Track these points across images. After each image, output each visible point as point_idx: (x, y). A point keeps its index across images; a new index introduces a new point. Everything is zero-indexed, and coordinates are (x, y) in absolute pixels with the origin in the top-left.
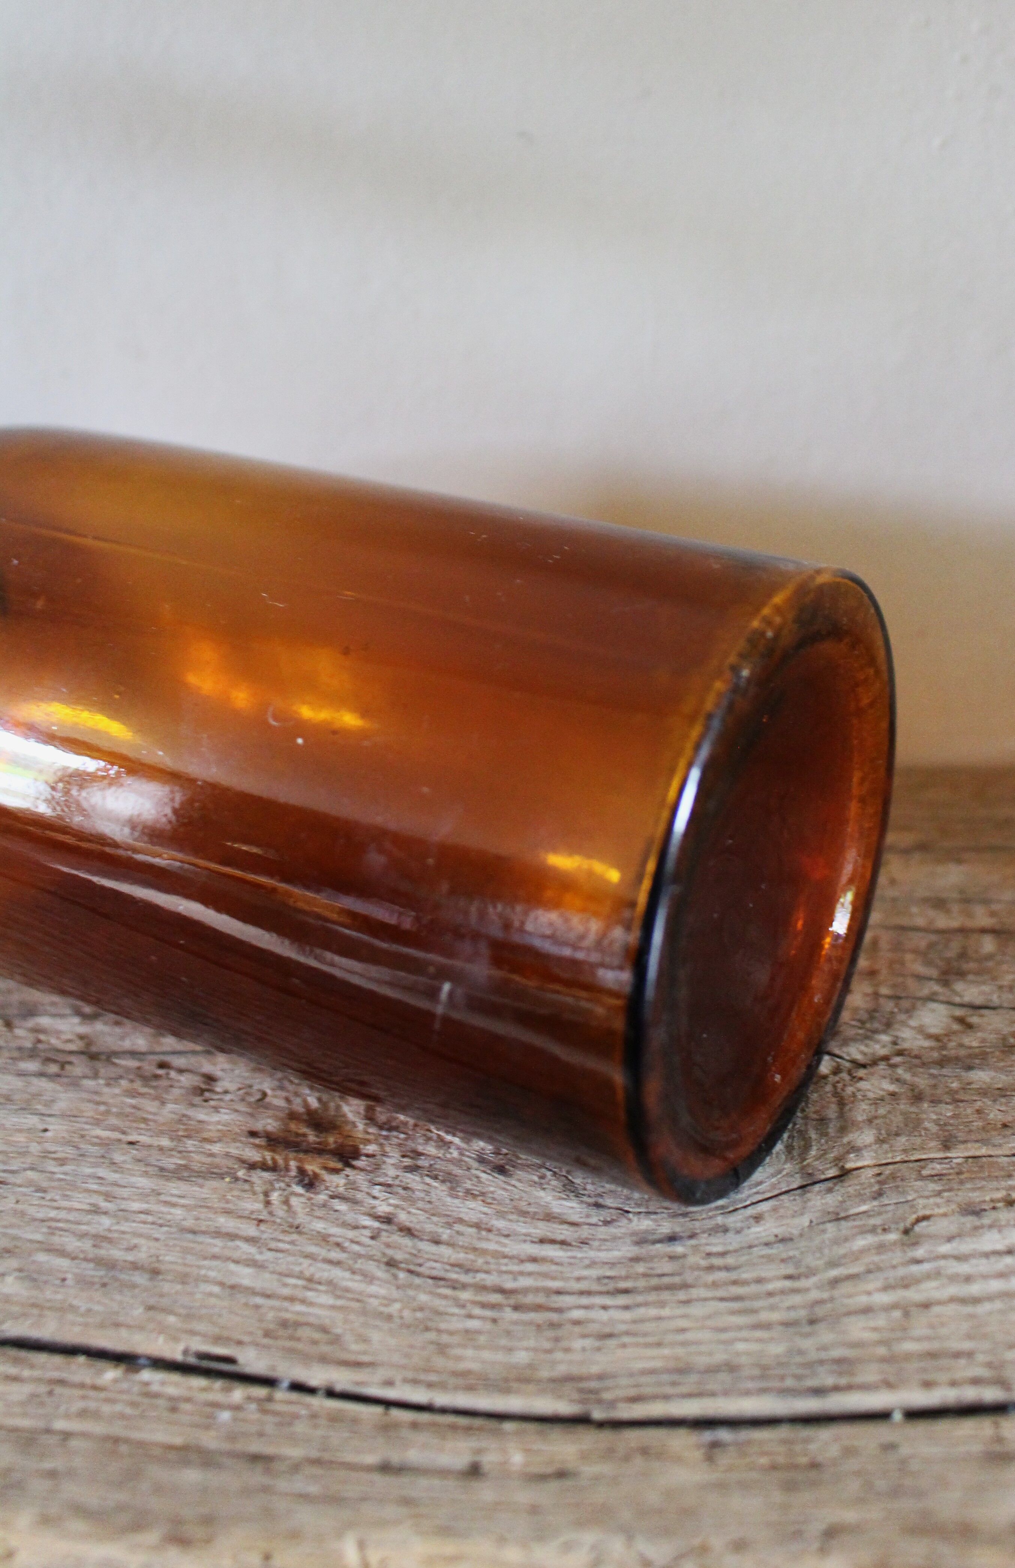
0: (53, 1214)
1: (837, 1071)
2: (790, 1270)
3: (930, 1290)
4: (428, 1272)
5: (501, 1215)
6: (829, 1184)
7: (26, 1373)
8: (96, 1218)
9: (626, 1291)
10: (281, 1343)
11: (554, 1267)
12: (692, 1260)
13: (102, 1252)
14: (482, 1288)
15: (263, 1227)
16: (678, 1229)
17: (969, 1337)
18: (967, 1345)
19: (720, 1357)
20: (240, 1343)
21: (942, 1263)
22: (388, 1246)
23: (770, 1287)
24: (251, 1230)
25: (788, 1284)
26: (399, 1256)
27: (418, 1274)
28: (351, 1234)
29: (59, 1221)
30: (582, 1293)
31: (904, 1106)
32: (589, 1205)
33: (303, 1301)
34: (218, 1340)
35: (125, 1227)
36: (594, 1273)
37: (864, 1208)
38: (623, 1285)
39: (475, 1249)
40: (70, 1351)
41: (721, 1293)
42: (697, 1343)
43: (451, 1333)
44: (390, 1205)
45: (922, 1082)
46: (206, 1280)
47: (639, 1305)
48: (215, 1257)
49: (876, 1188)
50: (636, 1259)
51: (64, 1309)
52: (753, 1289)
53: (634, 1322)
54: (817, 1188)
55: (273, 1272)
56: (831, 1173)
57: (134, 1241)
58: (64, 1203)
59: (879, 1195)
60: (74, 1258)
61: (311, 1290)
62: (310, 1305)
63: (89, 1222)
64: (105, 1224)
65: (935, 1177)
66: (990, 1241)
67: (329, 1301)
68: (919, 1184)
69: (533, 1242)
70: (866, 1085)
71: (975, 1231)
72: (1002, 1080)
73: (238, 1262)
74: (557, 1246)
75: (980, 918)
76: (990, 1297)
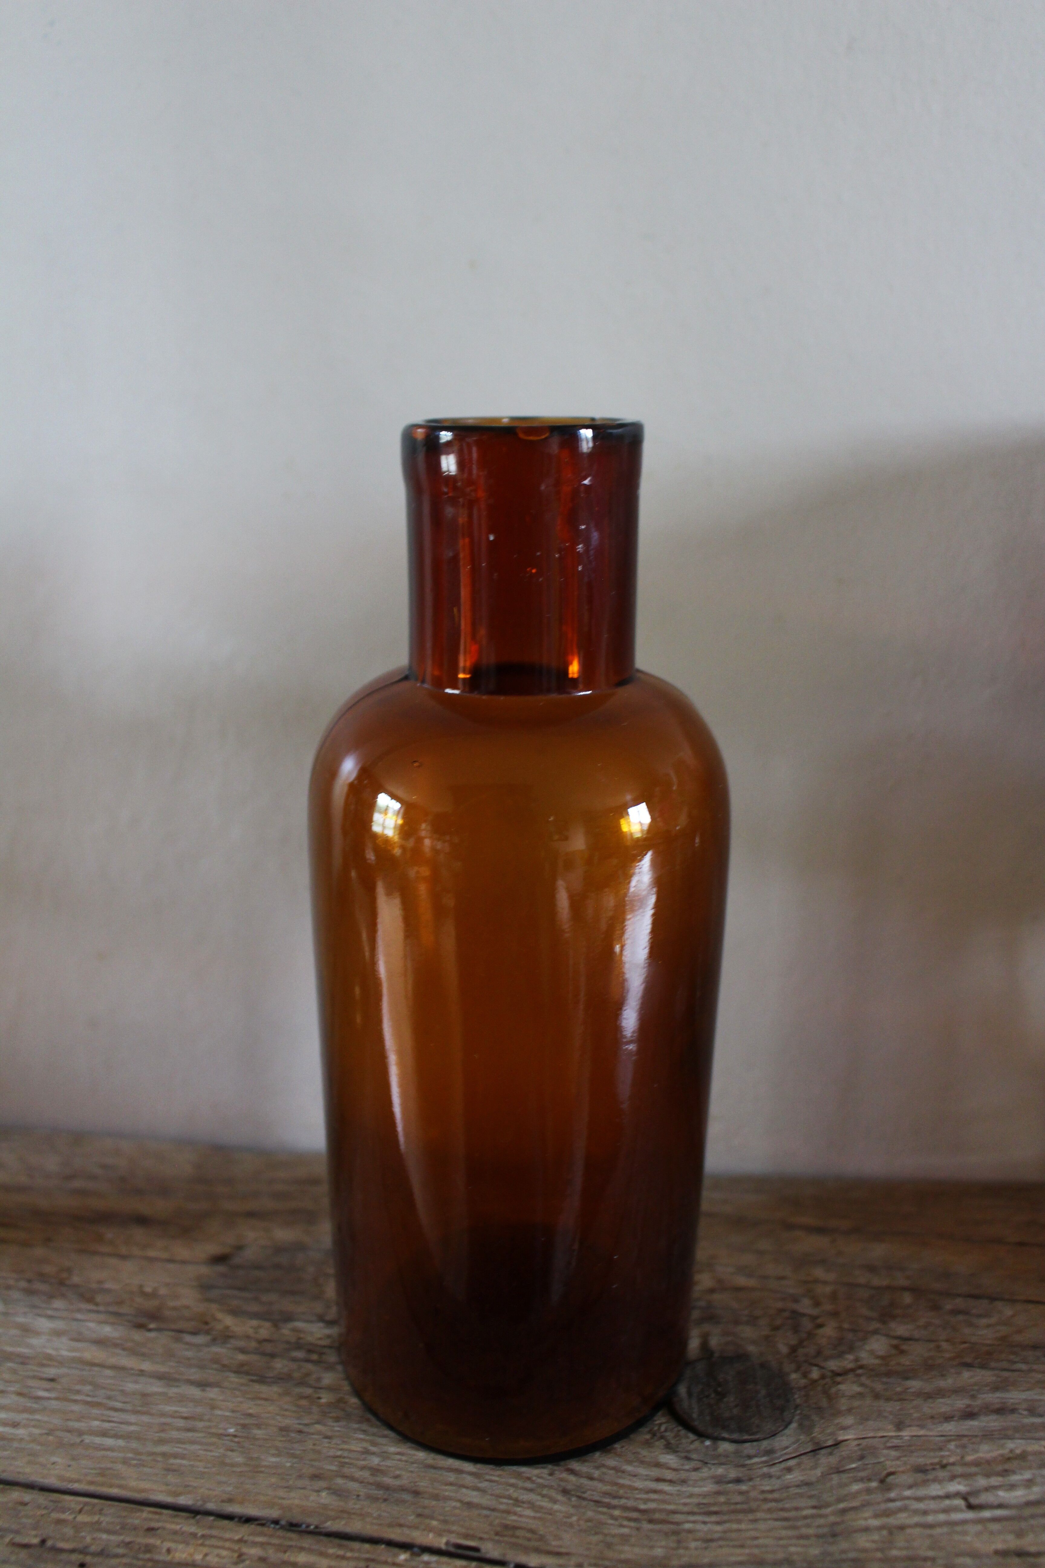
0: (339, 1453)
1: (823, 1377)
2: (815, 1503)
3: (903, 1518)
4: (589, 1497)
6: (829, 1450)
7: (349, 1554)
8: (369, 1457)
9: (716, 1513)
10: (506, 1539)
11: (667, 1497)
12: (753, 1494)
13: (378, 1479)
14: (625, 1508)
16: (741, 1475)
17: (931, 1548)
18: (930, 1554)
19: (781, 1556)
20: (481, 1539)
21: (907, 1502)
22: (561, 1480)
23: (804, 1513)
25: (814, 1511)
26: (569, 1487)
27: (584, 1499)
29: (344, 1457)
30: (689, 1513)
31: (868, 1401)
32: (682, 1458)
33: (515, 1514)
34: (467, 1536)
35: (389, 1463)
36: (694, 1500)
37: (854, 1466)
38: (713, 1509)
39: (616, 1484)
40: (374, 1541)
41: (774, 1516)
42: (766, 1546)
43: (614, 1536)
45: (879, 1387)
46: (449, 1498)
47: (725, 1522)
48: (451, 1484)
49: (859, 1453)
50: (718, 1493)
51: (362, 1515)
52: (793, 1514)
53: (725, 1532)
54: (823, 1452)
55: (492, 1495)
56: (830, 1443)
57: (398, 1472)
58: (346, 1447)
59: (862, 1458)
60: (361, 1482)
61: (519, 1506)
62: (520, 1516)
63: (364, 1460)
64: (375, 1461)
65: (895, 1447)
66: (935, 1490)
67: (532, 1514)
68: (885, 1452)
69: (652, 1480)
70: (842, 1387)
71: (925, 1483)
72: (928, 1388)
73: (467, 1488)
74: (668, 1483)
75: (902, 1281)
76: (941, 1525)
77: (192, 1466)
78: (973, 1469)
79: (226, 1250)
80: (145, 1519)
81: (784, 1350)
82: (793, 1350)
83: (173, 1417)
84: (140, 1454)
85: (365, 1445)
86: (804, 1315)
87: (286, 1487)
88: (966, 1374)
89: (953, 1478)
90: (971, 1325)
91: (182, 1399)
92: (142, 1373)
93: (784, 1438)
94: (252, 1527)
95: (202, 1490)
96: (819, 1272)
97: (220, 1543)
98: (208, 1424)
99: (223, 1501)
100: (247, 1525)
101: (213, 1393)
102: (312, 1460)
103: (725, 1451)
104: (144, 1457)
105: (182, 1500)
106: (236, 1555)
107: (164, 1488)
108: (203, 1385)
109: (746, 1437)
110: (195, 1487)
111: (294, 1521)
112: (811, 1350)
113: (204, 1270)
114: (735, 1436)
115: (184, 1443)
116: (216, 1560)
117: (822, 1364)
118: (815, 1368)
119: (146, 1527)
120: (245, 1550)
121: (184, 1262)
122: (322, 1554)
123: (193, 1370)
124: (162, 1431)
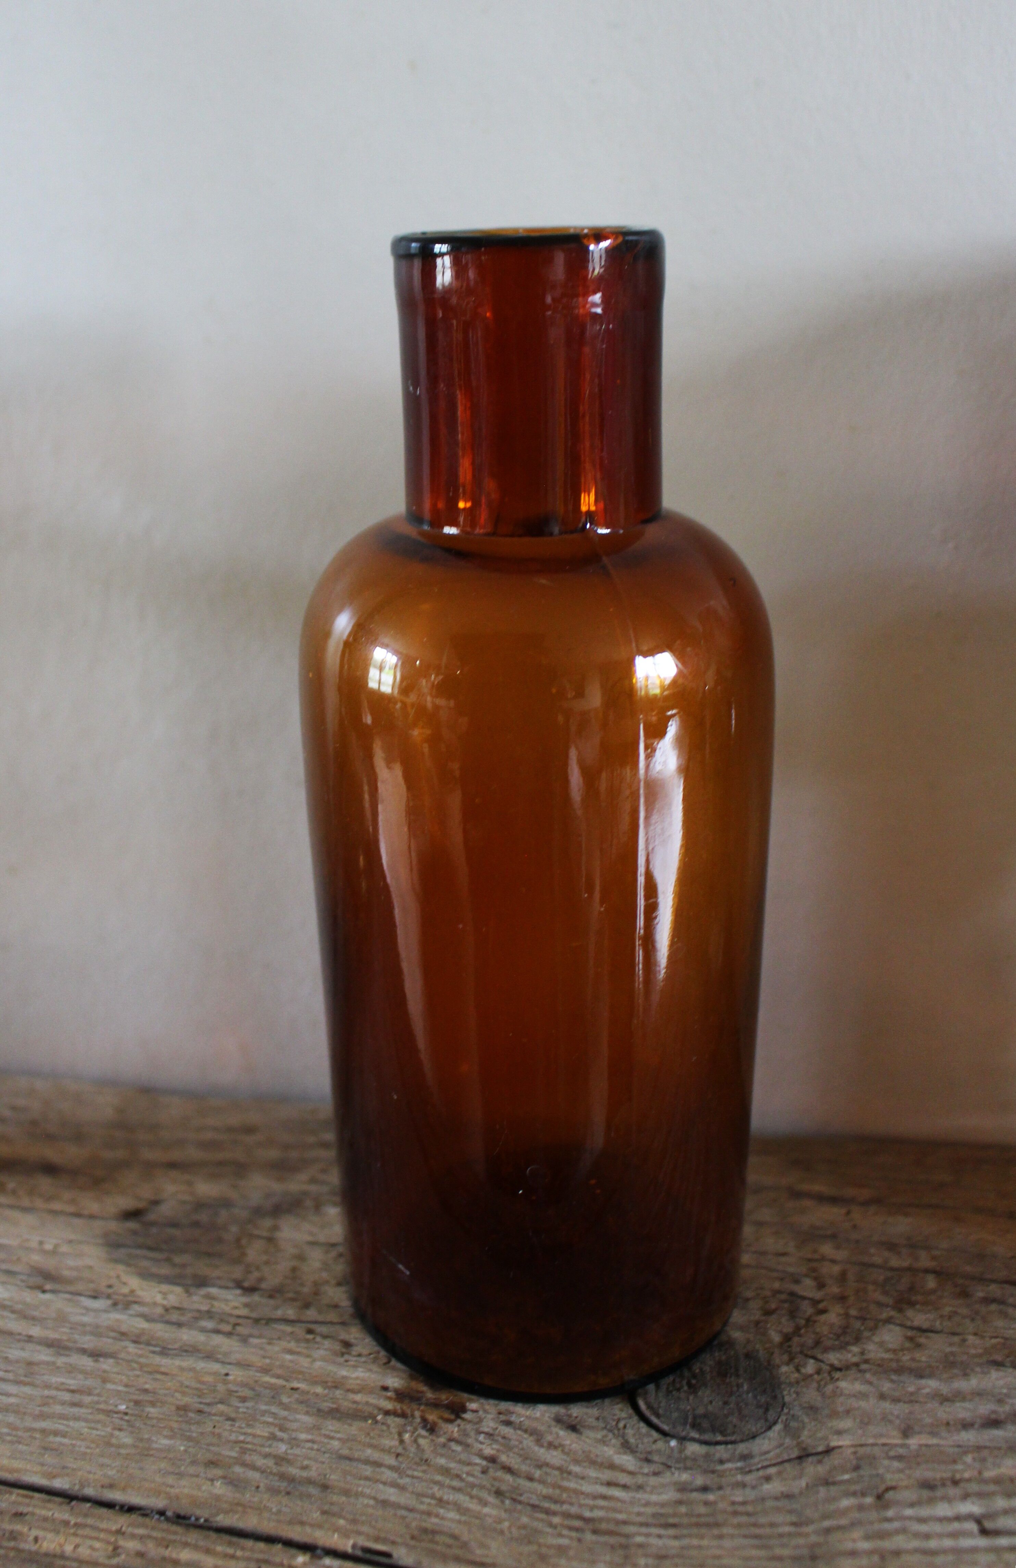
0: (242, 1438)
1: (818, 1372)
2: (794, 1519)
3: (900, 1542)
4: (526, 1501)
5: (577, 1462)
6: (820, 1457)
7: (239, 1553)
8: (275, 1444)
9: (674, 1526)
11: (619, 1504)
12: (721, 1505)
13: (283, 1469)
14: (567, 1515)
15: (400, 1459)
16: (708, 1482)
20: (393, 1543)
21: (907, 1523)
22: (495, 1479)
23: (781, 1530)
24: (391, 1461)
25: (793, 1529)
26: (504, 1488)
27: (520, 1502)
28: (466, 1469)
29: (248, 1443)
30: (641, 1524)
31: (873, 1401)
32: (641, 1460)
33: (437, 1516)
34: (377, 1539)
35: (297, 1451)
36: (650, 1510)
37: (846, 1477)
38: (671, 1520)
39: (560, 1487)
40: (270, 1540)
41: (744, 1531)
43: (549, 1547)
44: (493, 1449)
45: (886, 1386)
46: (363, 1495)
47: (685, 1536)
48: (367, 1478)
49: (854, 1462)
50: (680, 1502)
51: (260, 1510)
52: (768, 1531)
53: (682, 1548)
54: (810, 1459)
55: (413, 1492)
56: (820, 1449)
57: (306, 1462)
58: (249, 1431)
59: (857, 1468)
60: (263, 1472)
61: (442, 1507)
62: (443, 1518)
63: (270, 1446)
64: (282, 1448)
65: (899, 1458)
66: (943, 1509)
67: (457, 1517)
68: (886, 1462)
69: (602, 1484)
70: (843, 1384)
71: (931, 1501)
72: (945, 1389)
73: (384, 1483)
74: (620, 1489)
75: (924, 1261)
76: (945, 1551)
77: (74, 1445)
78: (992, 1488)
79: (141, 1205)
80: (14, 1503)
81: (776, 1338)
82: (787, 1338)
83: (57, 1389)
84: (16, 1429)
85: (272, 1429)
86: (804, 1298)
87: (176, 1474)
88: (994, 1374)
89: (965, 1497)
90: (1005, 1315)
91: (71, 1370)
92: (30, 1339)
93: (767, 1441)
94: (134, 1517)
95: (80, 1473)
96: (827, 1249)
97: (94, 1534)
98: (96, 1398)
99: (103, 1486)
100: (128, 1515)
101: (106, 1365)
102: (208, 1445)
103: (693, 1453)
104: (20, 1433)
105: (58, 1484)
106: (111, 1548)
107: (38, 1468)
108: (96, 1355)
109: (719, 1438)
110: (74, 1470)
111: (182, 1513)
112: (809, 1340)
113: (113, 1225)
114: (707, 1437)
115: (67, 1419)
116: (88, 1552)
117: (819, 1356)
118: (812, 1361)
119: (13, 1511)
120: (121, 1543)
121: (92, 1217)
122: (208, 1551)
123: (87, 1338)
124: (44, 1405)
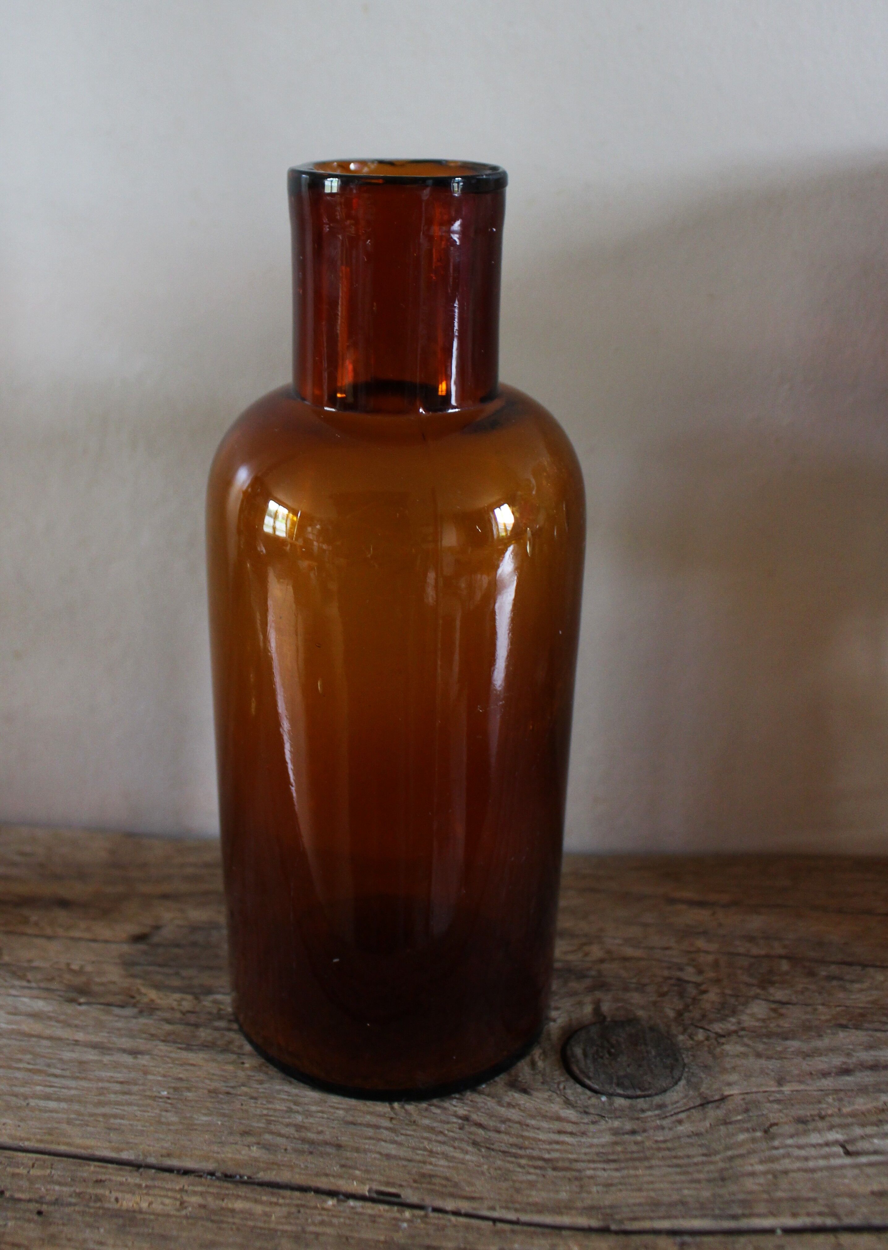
0: (265, 1112)
1: (707, 1039)
2: (705, 1151)
3: (786, 1164)
4: (498, 1148)
5: (533, 1117)
6: (717, 1104)
7: (281, 1201)
8: (293, 1115)
9: (614, 1161)
10: (424, 1186)
11: (570, 1147)
12: (647, 1144)
13: (303, 1134)
14: (531, 1158)
15: (394, 1122)
16: (635, 1127)
17: (812, 1190)
18: (812, 1195)
19: (675, 1197)
20: (401, 1186)
21: (790, 1150)
22: (470, 1133)
23: (695, 1160)
24: (386, 1123)
25: (704, 1158)
26: (478, 1139)
27: (493, 1150)
28: (447, 1126)
29: (271, 1116)
30: (589, 1161)
31: (752, 1059)
32: (581, 1113)
33: (431, 1164)
34: (388, 1184)
35: (311, 1120)
36: (594, 1150)
37: (739, 1118)
38: (611, 1157)
39: (522, 1136)
40: (303, 1189)
41: (669, 1162)
42: (661, 1190)
43: (521, 1182)
44: (465, 1110)
45: (760, 1047)
46: (371, 1151)
47: (624, 1168)
48: (370, 1138)
49: (744, 1106)
50: (616, 1143)
51: (291, 1167)
52: (685, 1161)
53: (623, 1177)
54: (710, 1106)
55: (408, 1147)
56: (717, 1097)
57: (320, 1128)
58: (270, 1106)
59: (747, 1110)
60: (287, 1138)
61: (433, 1157)
62: (436, 1165)
63: (289, 1117)
64: (299, 1118)
65: (778, 1101)
66: (815, 1138)
67: (446, 1164)
68: (768, 1105)
69: (554, 1132)
70: (727, 1047)
71: (806, 1132)
72: (805, 1047)
73: (385, 1141)
74: (569, 1135)
75: (779, 950)
76: (821, 1169)
77: (131, 1125)
78: (850, 1120)
79: (146, 930)
80: (93, 1172)
81: (671, 1014)
82: (680, 1014)
83: (109, 1081)
84: (83, 1115)
85: (288, 1104)
86: (688, 982)
87: (219, 1143)
88: (841, 1034)
89: (831, 1128)
90: (845, 989)
91: (116, 1066)
92: (77, 1043)
93: (675, 1094)
94: (191, 1178)
95: (141, 1147)
96: (700, 943)
97: (163, 1193)
98: (141, 1088)
99: (162, 1156)
100: (186, 1177)
101: (144, 1060)
102: (239, 1119)
103: (620, 1105)
104: (86, 1118)
105: (125, 1155)
106: (178, 1203)
107: (107, 1144)
108: (134, 1053)
109: (639, 1093)
110: (136, 1144)
111: (229, 1173)
112: (697, 1014)
113: (126, 948)
114: (629, 1092)
115: (122, 1105)
116: (161, 1207)
117: (706, 1027)
118: (701, 1030)
119: (95, 1179)
120: (186, 1198)
121: (106, 941)
122: (256, 1201)
123: (124, 1040)
124: (100, 1094)
